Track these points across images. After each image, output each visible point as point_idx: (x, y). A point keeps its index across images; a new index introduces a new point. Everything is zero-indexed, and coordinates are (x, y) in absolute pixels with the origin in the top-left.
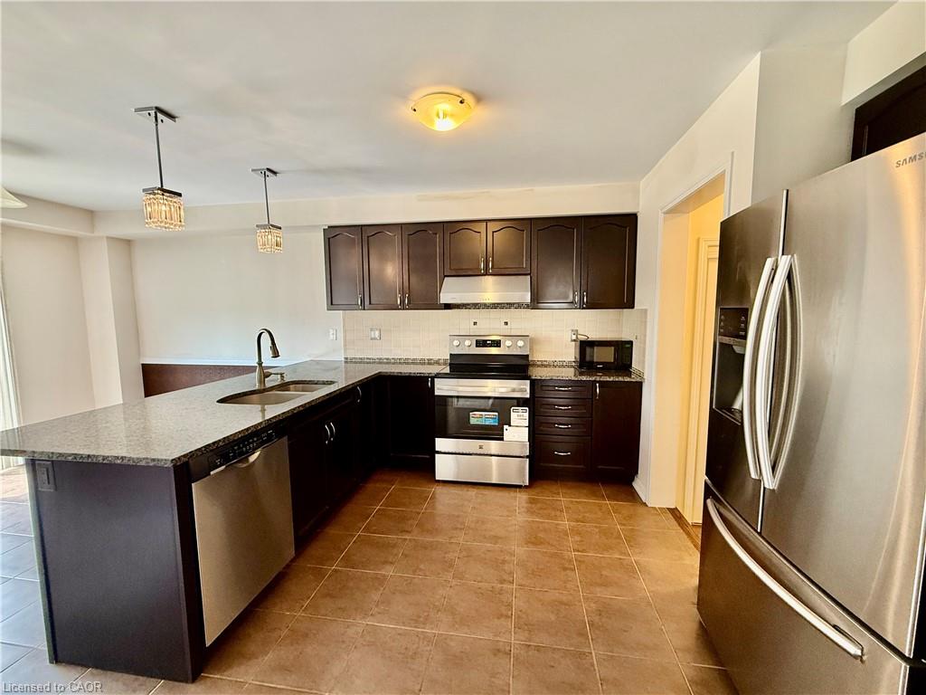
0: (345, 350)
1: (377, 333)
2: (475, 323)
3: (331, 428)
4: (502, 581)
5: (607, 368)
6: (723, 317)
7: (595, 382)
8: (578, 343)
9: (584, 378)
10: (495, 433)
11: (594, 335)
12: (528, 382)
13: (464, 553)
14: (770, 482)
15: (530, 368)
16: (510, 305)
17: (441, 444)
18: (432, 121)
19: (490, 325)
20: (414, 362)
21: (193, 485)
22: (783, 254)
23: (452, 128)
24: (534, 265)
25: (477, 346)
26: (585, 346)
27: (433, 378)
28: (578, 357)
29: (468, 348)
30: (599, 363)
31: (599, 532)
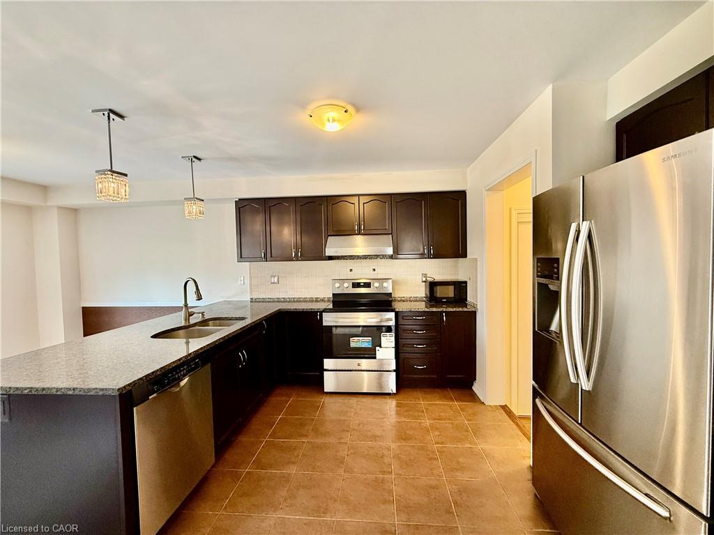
0: (251, 292)
1: (276, 279)
2: (351, 270)
3: (243, 355)
4: (383, 472)
5: (450, 302)
6: (539, 264)
7: (443, 312)
8: (428, 284)
9: (434, 310)
10: (370, 354)
11: (439, 278)
12: (394, 313)
13: (352, 451)
14: (586, 385)
15: (393, 303)
16: (377, 257)
17: (328, 363)
18: (323, 124)
19: (362, 272)
20: (305, 300)
21: (135, 409)
22: (583, 221)
23: (337, 130)
24: (394, 227)
25: (353, 287)
26: (433, 285)
27: (321, 313)
28: (428, 293)
29: (347, 289)
30: (444, 298)
31: (453, 427)
